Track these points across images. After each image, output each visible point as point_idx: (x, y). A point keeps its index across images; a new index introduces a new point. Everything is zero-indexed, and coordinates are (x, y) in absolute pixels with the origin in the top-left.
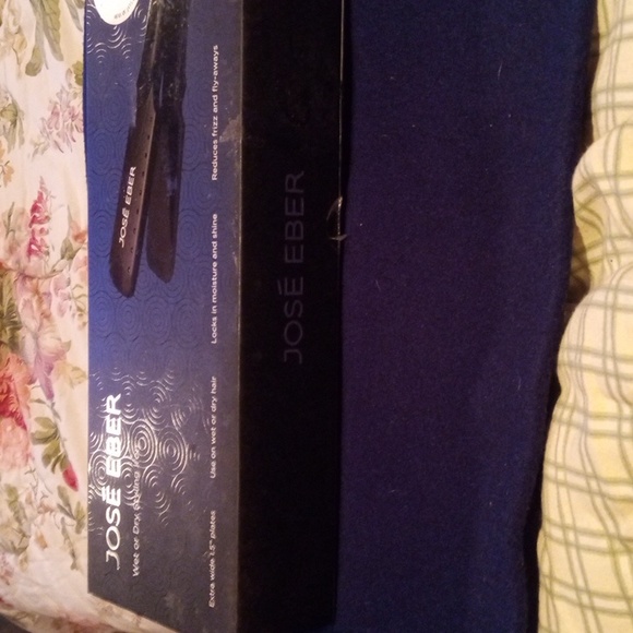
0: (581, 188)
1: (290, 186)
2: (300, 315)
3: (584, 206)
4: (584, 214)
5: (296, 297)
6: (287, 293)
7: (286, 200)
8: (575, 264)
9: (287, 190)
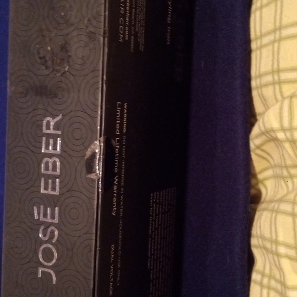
0: (257, 136)
1: (48, 128)
2: (54, 241)
3: (258, 147)
4: (258, 152)
5: (51, 224)
6: (42, 218)
7: (44, 139)
8: (253, 182)
9: (45, 131)
